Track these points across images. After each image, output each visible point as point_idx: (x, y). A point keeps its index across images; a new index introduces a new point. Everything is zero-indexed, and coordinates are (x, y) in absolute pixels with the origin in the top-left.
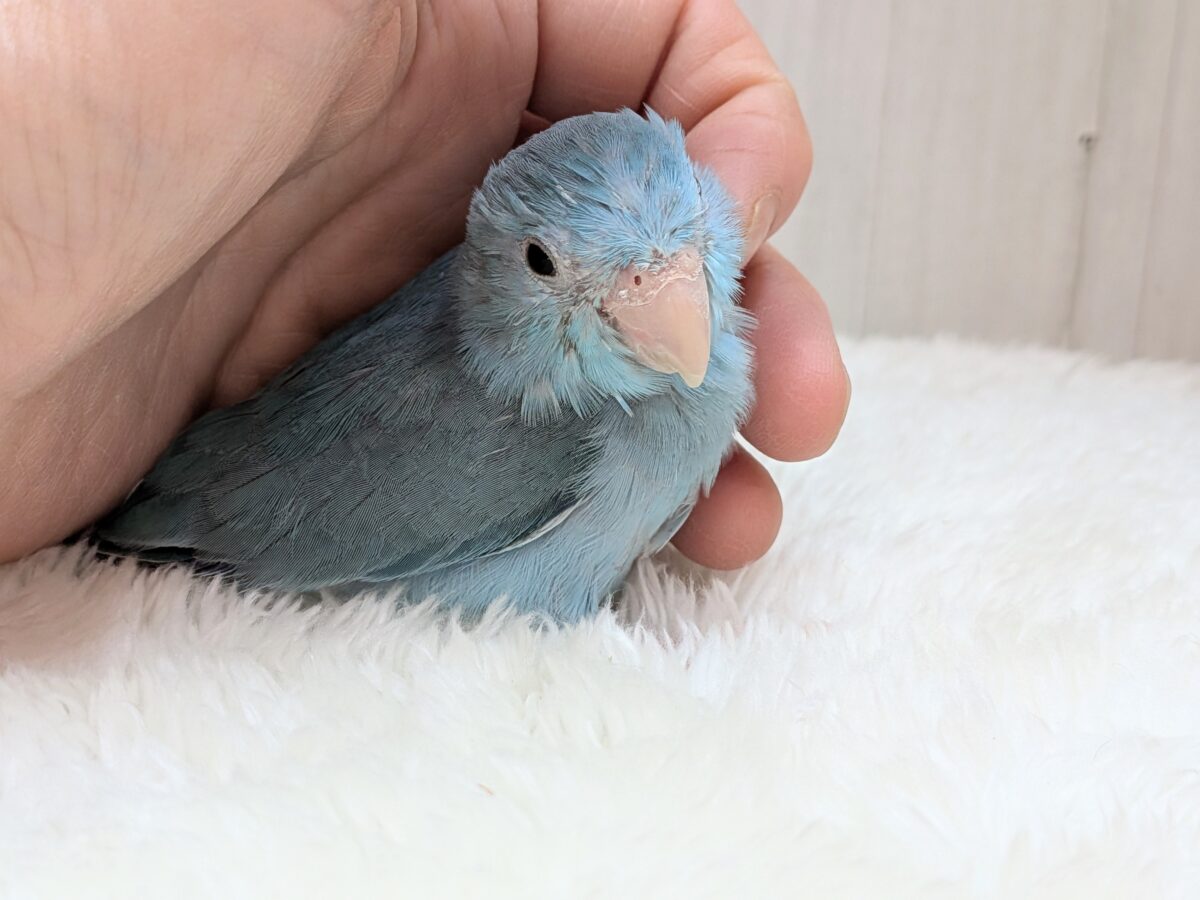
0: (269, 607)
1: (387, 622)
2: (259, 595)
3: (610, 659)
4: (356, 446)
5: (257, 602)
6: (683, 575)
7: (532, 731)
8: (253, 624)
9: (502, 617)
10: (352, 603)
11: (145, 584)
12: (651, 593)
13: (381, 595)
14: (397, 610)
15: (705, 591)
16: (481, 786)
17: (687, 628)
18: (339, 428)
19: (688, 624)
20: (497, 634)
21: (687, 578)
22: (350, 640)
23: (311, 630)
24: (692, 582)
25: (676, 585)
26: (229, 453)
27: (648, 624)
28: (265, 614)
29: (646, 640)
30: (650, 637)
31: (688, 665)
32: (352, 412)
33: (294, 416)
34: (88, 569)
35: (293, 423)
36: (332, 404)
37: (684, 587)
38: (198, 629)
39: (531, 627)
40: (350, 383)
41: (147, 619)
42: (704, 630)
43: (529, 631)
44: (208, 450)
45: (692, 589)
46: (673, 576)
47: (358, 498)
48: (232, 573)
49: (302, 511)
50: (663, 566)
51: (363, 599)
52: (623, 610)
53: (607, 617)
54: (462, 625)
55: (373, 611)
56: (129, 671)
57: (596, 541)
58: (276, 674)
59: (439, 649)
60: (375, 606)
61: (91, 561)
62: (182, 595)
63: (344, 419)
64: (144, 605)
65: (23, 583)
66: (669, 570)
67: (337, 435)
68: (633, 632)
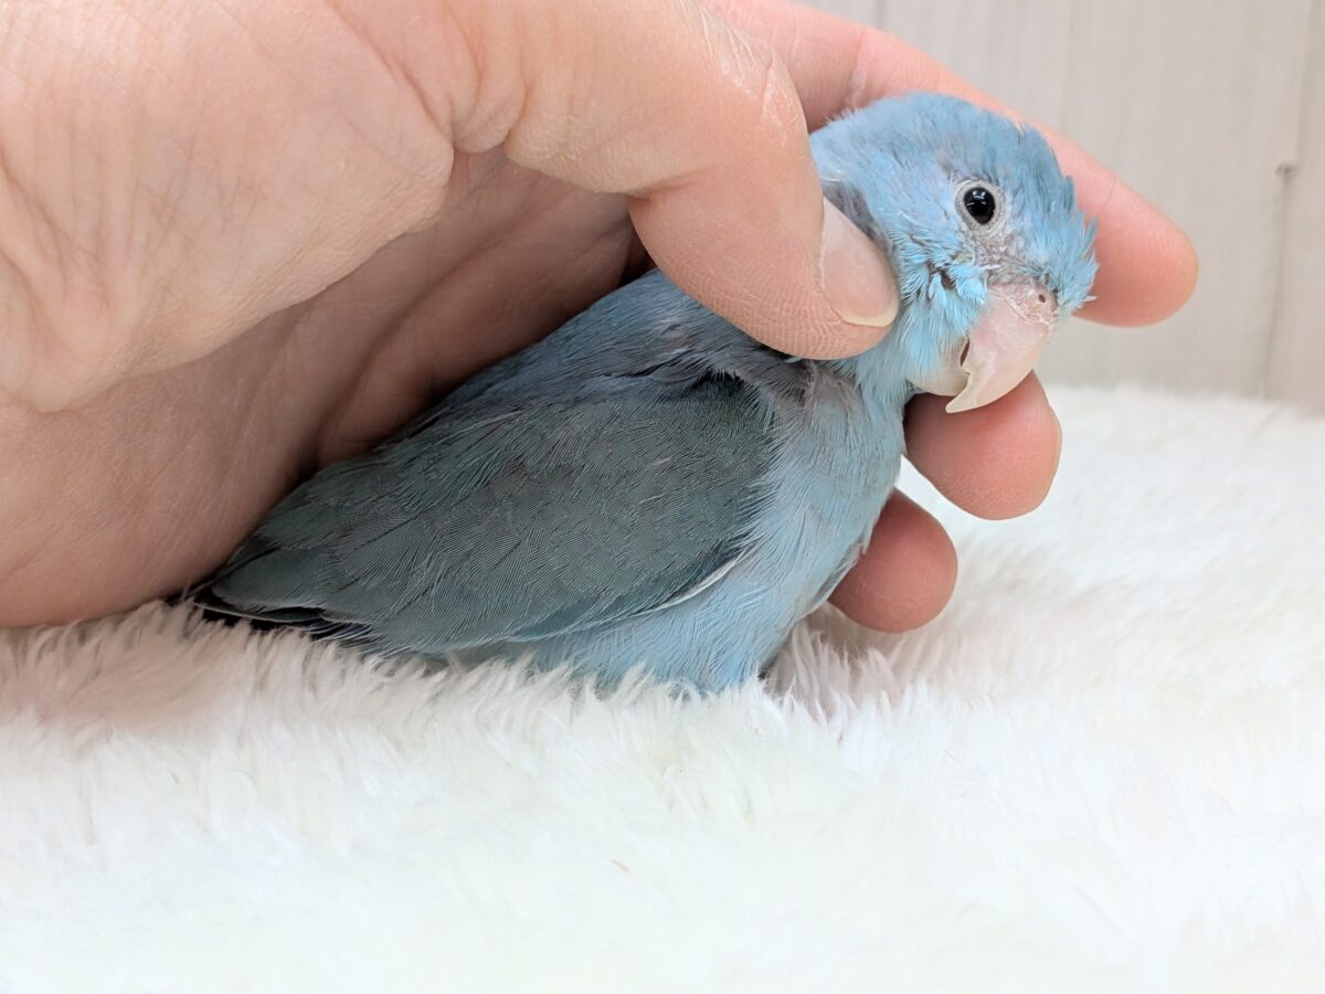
0: (391, 674)
1: (516, 690)
2: (381, 660)
3: (757, 730)
4: (498, 494)
5: (377, 668)
6: (838, 645)
7: (671, 807)
8: (373, 691)
9: (639, 685)
10: (481, 670)
11: (259, 645)
12: (804, 662)
13: (512, 661)
14: (527, 679)
15: (861, 664)
16: (614, 862)
17: (839, 700)
18: (481, 472)
19: (841, 696)
20: (635, 703)
21: (841, 649)
22: (476, 708)
23: (435, 698)
24: (846, 654)
25: (830, 657)
26: (357, 504)
27: (798, 693)
28: (386, 680)
29: (796, 710)
30: (800, 709)
31: (841, 738)
32: (495, 455)
33: (431, 462)
34: (195, 632)
35: (431, 468)
36: (473, 448)
37: (839, 661)
38: (315, 694)
39: (670, 695)
40: (495, 426)
41: (261, 685)
42: (858, 702)
43: (668, 700)
44: (333, 502)
45: (846, 661)
46: (827, 645)
47: (503, 551)
48: (366, 633)
49: (442, 566)
50: (818, 633)
51: (491, 665)
52: (773, 679)
53: (754, 686)
54: (596, 693)
55: (501, 679)
56: (241, 738)
57: (760, 598)
58: (398, 745)
59: (572, 717)
60: (504, 674)
61: (198, 623)
62: (297, 659)
63: (486, 464)
64: (257, 670)
65: (129, 644)
66: (823, 638)
67: (477, 483)
68: (781, 702)
